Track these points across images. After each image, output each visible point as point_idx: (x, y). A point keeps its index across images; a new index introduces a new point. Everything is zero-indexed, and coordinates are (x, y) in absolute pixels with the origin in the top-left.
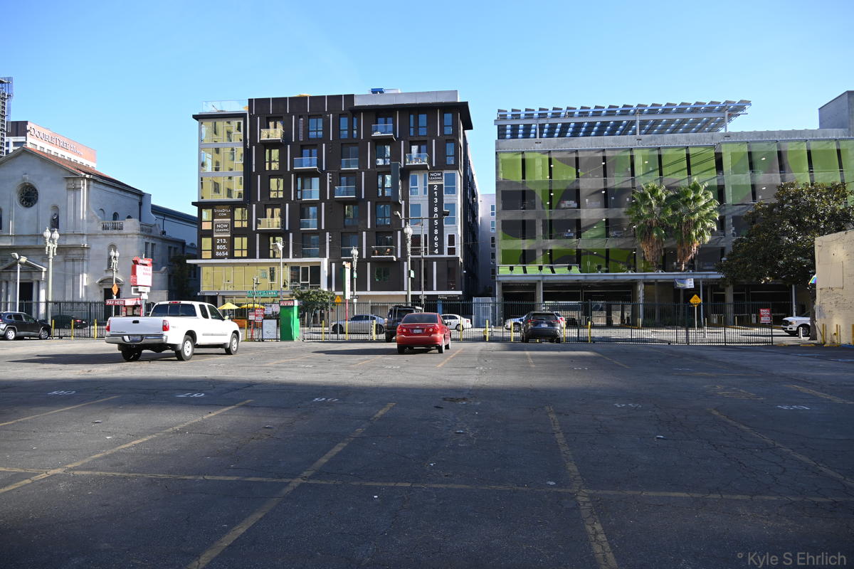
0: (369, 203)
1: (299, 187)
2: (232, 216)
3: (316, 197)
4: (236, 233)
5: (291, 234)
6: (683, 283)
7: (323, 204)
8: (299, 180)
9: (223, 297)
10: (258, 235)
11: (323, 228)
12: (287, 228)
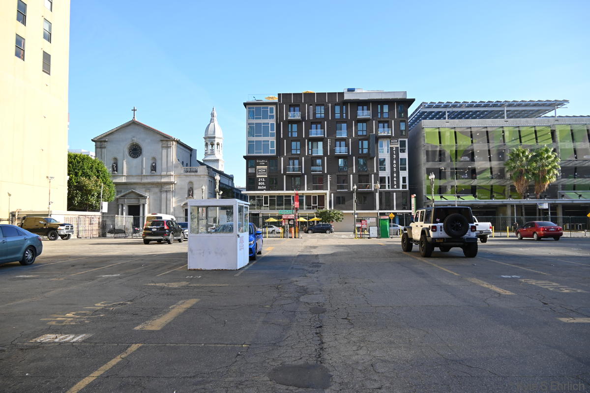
0: (354, 157)
1: (310, 148)
2: (268, 165)
3: (321, 153)
4: (270, 175)
5: (306, 176)
6: (542, 206)
7: (326, 158)
8: (310, 143)
9: (263, 214)
10: (285, 176)
11: (326, 172)
12: (303, 173)
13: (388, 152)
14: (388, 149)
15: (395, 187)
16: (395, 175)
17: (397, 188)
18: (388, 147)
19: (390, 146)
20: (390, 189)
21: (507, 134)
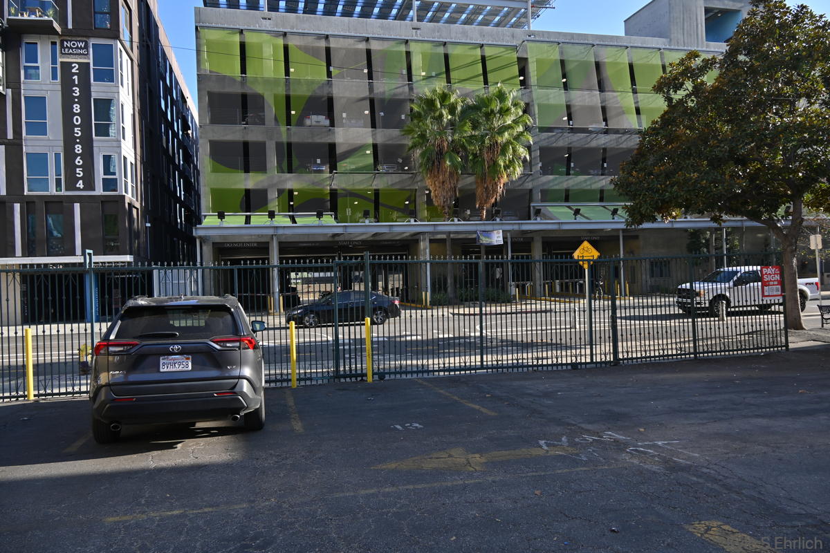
6: (488, 237)
13: (54, 77)
14: (54, 70)
15: (80, 184)
16: (78, 149)
17: (84, 189)
18: (54, 61)
19: (60, 60)
20: (63, 192)
21: (417, 61)
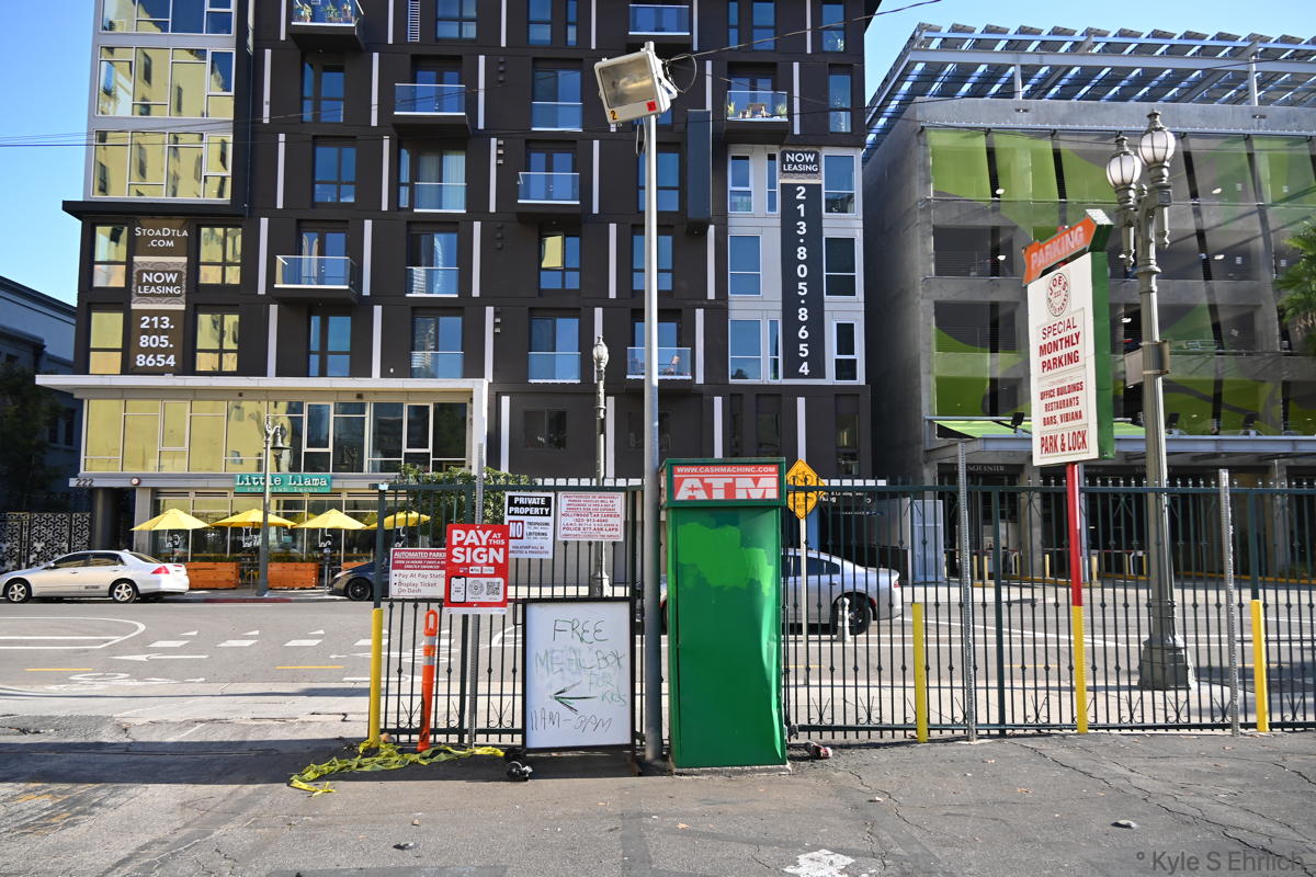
0: (613, 228)
1: (405, 177)
2: (192, 249)
3: (455, 206)
4: (203, 299)
5: (378, 310)
7: (477, 226)
8: (406, 156)
9: (156, 492)
10: (274, 309)
11: (476, 293)
12: (366, 291)
14: (772, 196)
15: (804, 368)
16: (803, 314)
17: (810, 376)
18: (772, 184)
19: (780, 181)
20: (781, 381)
21: (1263, 168)
